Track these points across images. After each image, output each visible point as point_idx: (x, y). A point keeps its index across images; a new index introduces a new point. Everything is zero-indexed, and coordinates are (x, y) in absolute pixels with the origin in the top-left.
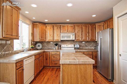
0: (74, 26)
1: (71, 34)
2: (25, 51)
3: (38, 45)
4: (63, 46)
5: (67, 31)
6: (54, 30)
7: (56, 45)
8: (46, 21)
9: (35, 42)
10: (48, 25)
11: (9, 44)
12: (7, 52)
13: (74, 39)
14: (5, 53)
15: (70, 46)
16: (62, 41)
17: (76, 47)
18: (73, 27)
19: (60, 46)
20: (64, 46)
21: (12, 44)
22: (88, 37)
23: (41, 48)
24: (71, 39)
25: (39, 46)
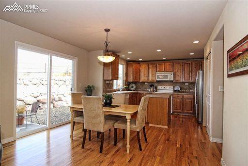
0: (173, 63)
1: (169, 73)
3: (131, 85)
4: (160, 87)
5: (165, 70)
6: (149, 69)
7: (151, 86)
9: (128, 82)
11: (111, 83)
15: (168, 88)
16: (158, 81)
17: (175, 89)
18: (172, 65)
19: (156, 88)
21: (113, 84)
22: (190, 77)
23: (134, 89)
24: (168, 80)
25: (132, 87)
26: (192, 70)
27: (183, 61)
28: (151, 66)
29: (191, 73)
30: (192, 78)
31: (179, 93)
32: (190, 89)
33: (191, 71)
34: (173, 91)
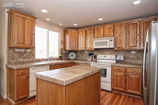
0: (114, 26)
1: (108, 39)
2: (49, 60)
5: (103, 35)
6: (87, 35)
8: (75, 25)
9: (68, 50)
10: (81, 29)
11: (29, 52)
12: (26, 60)
13: (112, 46)
14: (24, 60)
17: (118, 59)
18: (113, 28)
20: (101, 57)
21: (33, 52)
22: (138, 43)
23: (74, 58)
24: (108, 47)
25: (72, 56)
26: (140, 33)
27: (127, 22)
28: (88, 32)
29: (138, 37)
30: (140, 43)
31: (121, 65)
32: (138, 58)
33: (138, 33)
34: (114, 62)
